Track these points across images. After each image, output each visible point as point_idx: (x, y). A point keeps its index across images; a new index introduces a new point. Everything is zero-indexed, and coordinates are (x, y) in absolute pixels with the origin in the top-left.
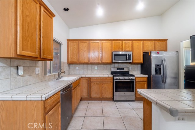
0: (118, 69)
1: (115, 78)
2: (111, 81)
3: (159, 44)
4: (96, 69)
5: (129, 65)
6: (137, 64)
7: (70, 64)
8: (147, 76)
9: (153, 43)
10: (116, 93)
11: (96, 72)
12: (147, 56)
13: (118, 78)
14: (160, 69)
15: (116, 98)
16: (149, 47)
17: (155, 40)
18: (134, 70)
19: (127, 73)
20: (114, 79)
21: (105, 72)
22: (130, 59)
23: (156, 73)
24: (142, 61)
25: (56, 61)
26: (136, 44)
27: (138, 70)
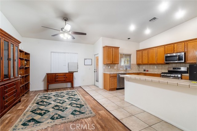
0: (173, 69)
1: (163, 75)
4: (156, 68)
7: (139, 65)
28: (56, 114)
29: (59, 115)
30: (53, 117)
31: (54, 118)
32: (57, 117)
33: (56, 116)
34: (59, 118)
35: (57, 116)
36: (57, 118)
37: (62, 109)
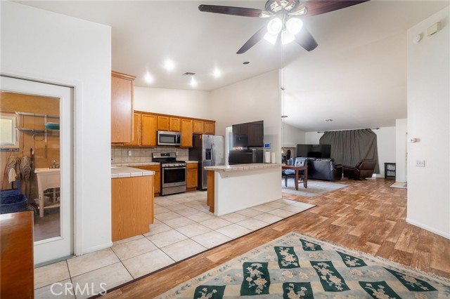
0: (162, 155)
1: (163, 165)
2: (159, 169)
3: (207, 125)
4: (130, 154)
5: (175, 149)
6: (185, 148)
8: (197, 162)
9: (202, 124)
10: (164, 185)
11: (129, 159)
12: (196, 138)
13: (167, 165)
14: (210, 153)
15: (164, 192)
16: (199, 128)
17: (204, 121)
18: (181, 156)
19: (173, 160)
20: (162, 168)
21: (143, 159)
22: (179, 142)
23: (207, 159)
24: (191, 145)
25: (46, 140)
26: (185, 123)
27: (186, 156)
28: (348, 266)
29: (344, 260)
30: (359, 264)
31: (357, 262)
32: (351, 260)
33: (352, 263)
34: (348, 256)
35: (349, 261)
36: (352, 258)
37: (327, 268)
